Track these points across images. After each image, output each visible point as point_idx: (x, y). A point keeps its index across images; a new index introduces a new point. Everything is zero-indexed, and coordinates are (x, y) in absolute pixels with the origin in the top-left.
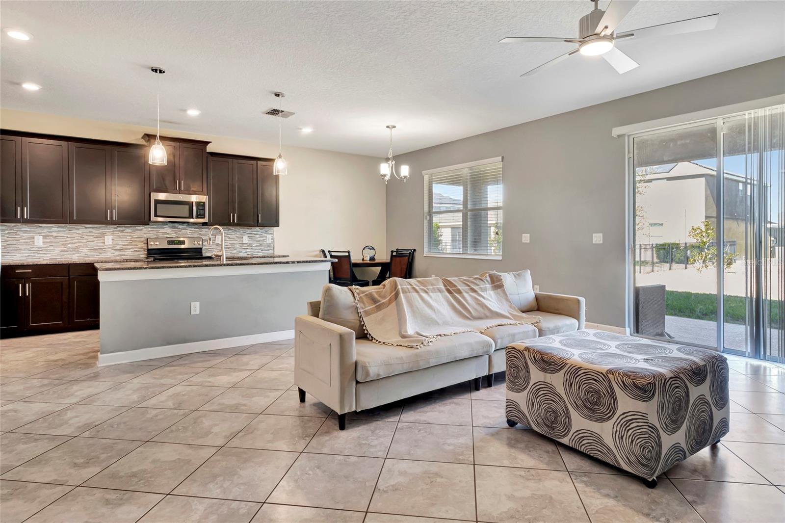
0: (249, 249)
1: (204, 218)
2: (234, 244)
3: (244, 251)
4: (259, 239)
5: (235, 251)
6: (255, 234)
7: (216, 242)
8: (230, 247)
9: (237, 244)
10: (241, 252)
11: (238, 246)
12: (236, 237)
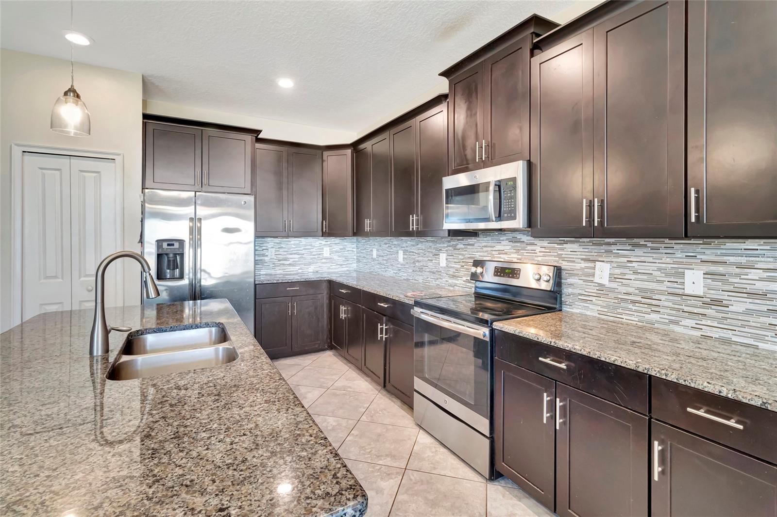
0: (713, 318)
1: (514, 218)
2: (652, 291)
3: (691, 323)
4: (761, 286)
5: (654, 317)
6: (740, 266)
7: (597, 279)
8: (639, 299)
9: (661, 293)
10: (676, 323)
11: (666, 301)
12: (659, 269)
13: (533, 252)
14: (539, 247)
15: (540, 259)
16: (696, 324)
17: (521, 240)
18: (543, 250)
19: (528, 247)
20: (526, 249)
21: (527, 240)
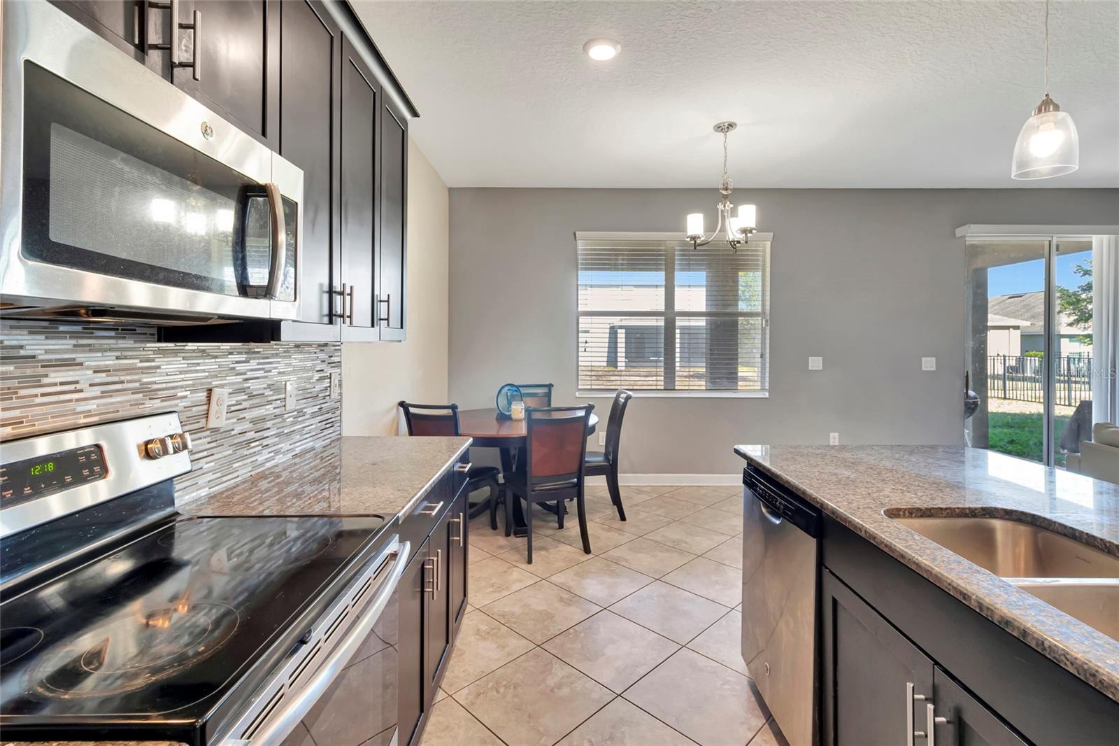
0: (298, 432)
2: (264, 420)
7: (212, 422)
9: (270, 418)
11: (272, 429)
12: (270, 386)
13: (72, 387)
14: (90, 372)
15: (92, 406)
16: (290, 445)
17: (22, 353)
18: (102, 377)
19: (52, 375)
20: (45, 381)
21: (47, 352)
